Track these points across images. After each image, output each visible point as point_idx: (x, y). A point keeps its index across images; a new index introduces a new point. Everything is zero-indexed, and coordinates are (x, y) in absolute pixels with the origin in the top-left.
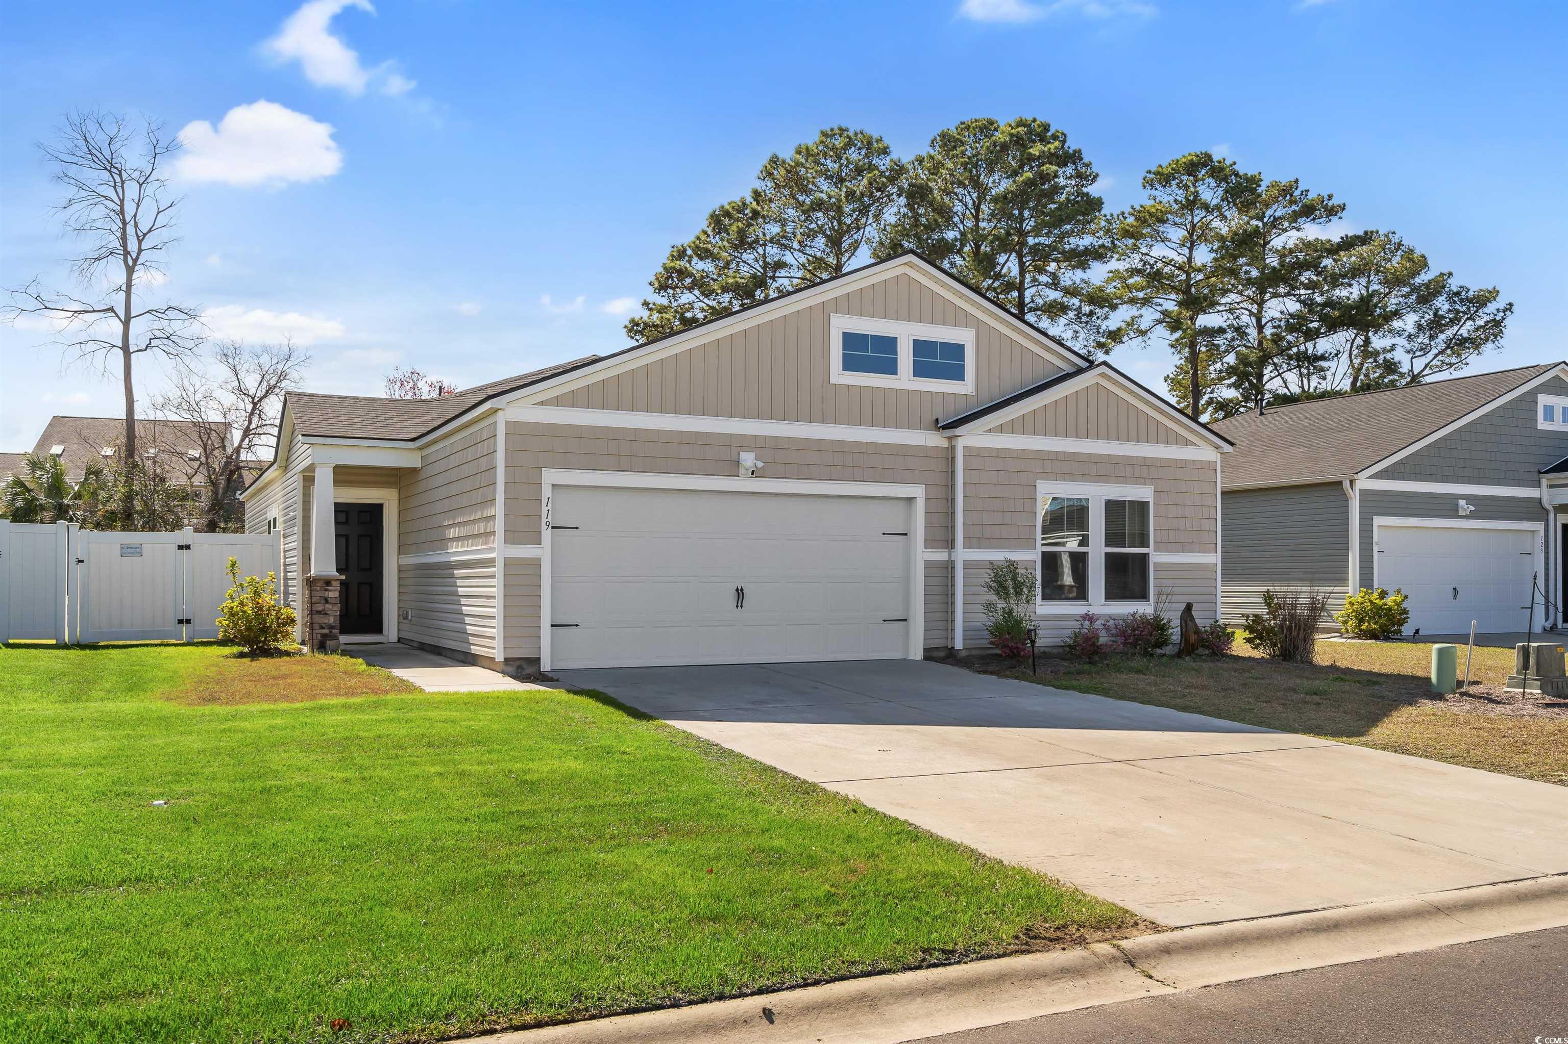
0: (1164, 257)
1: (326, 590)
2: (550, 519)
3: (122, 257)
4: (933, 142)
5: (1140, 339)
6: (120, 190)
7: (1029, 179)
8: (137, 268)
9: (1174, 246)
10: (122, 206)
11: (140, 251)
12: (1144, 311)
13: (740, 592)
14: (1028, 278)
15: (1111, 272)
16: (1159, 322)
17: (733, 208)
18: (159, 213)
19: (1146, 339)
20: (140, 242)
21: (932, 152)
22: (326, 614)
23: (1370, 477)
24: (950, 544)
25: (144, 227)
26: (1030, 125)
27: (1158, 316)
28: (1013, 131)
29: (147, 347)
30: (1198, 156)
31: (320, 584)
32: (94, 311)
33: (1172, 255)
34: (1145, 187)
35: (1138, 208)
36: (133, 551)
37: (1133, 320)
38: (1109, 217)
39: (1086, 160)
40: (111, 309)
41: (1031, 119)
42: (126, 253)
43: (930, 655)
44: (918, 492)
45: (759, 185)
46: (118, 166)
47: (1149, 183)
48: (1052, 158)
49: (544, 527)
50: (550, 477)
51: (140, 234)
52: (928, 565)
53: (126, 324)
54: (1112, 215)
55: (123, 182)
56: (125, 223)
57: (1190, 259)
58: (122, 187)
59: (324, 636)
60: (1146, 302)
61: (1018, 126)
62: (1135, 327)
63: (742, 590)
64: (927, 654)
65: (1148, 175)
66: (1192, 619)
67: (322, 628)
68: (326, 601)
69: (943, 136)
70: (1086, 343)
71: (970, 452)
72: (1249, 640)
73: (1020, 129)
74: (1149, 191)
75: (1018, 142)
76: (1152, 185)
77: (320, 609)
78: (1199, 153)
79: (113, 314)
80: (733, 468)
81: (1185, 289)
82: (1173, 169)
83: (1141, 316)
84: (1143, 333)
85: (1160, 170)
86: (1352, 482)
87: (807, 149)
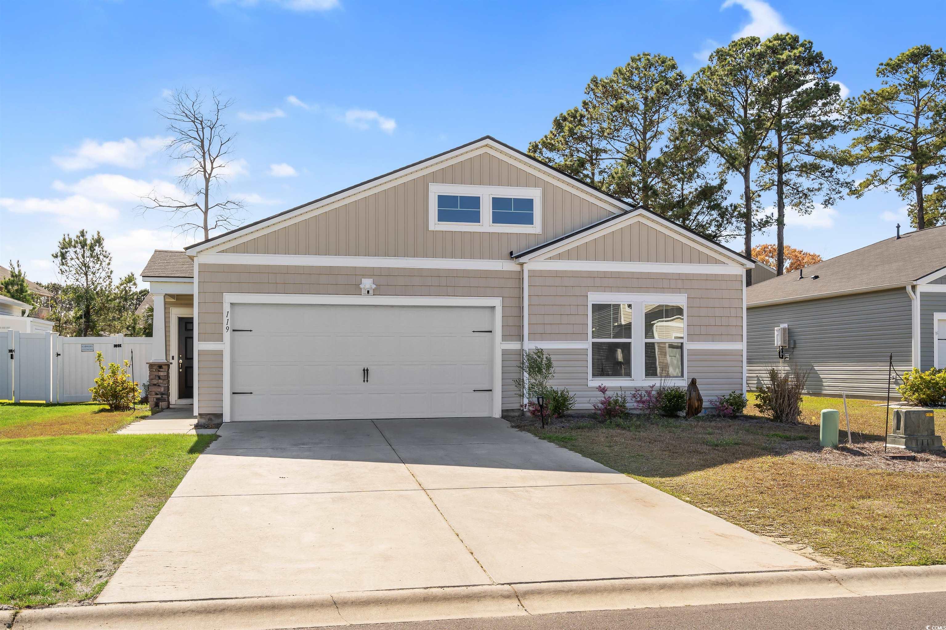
0: (895, 125)
1: (159, 371)
2: (229, 325)
3: (203, 173)
4: (710, 58)
5: (883, 186)
6: (201, 133)
7: (776, 76)
8: (211, 179)
9: (903, 117)
10: (202, 142)
11: (212, 168)
12: (882, 167)
13: (366, 372)
14: (785, 148)
15: (854, 139)
16: (895, 173)
17: (569, 114)
18: (222, 145)
19: (887, 186)
20: (212, 163)
21: (710, 65)
22: (159, 386)
23: (931, 283)
24: (521, 338)
25: (214, 155)
26: (785, 39)
27: (892, 169)
28: (771, 44)
29: (216, 226)
30: (919, 49)
31: (155, 367)
32: (186, 206)
33: (902, 124)
34: (878, 76)
35: (868, 92)
36: (87, 348)
37: (875, 173)
38: (852, 100)
39: (826, 59)
40: (196, 205)
41: (785, 34)
42: (205, 171)
43: (506, 415)
44: (497, 302)
45: (587, 98)
46: (200, 119)
47: (881, 72)
48: (798, 60)
49: (225, 330)
50: (229, 298)
51: (212, 159)
52: (505, 353)
53: (206, 213)
54: (854, 98)
55: (203, 128)
56: (204, 153)
57: (916, 126)
58: (203, 131)
59: (158, 399)
60: (881, 159)
61: (775, 40)
62: (878, 178)
63: (367, 370)
64: (505, 414)
65: (881, 67)
66: (696, 390)
67: (157, 394)
68: (159, 378)
69: (718, 52)
70: (829, 192)
71: (533, 274)
72: (758, 406)
73: (775, 42)
74: (882, 78)
75: (774, 51)
76: (884, 74)
77: (155, 383)
78: (919, 47)
79: (197, 207)
80: (356, 290)
81: (914, 148)
82: (899, 60)
83: (881, 170)
84: (884, 182)
85: (891, 62)
86: (914, 287)
87: (620, 71)
